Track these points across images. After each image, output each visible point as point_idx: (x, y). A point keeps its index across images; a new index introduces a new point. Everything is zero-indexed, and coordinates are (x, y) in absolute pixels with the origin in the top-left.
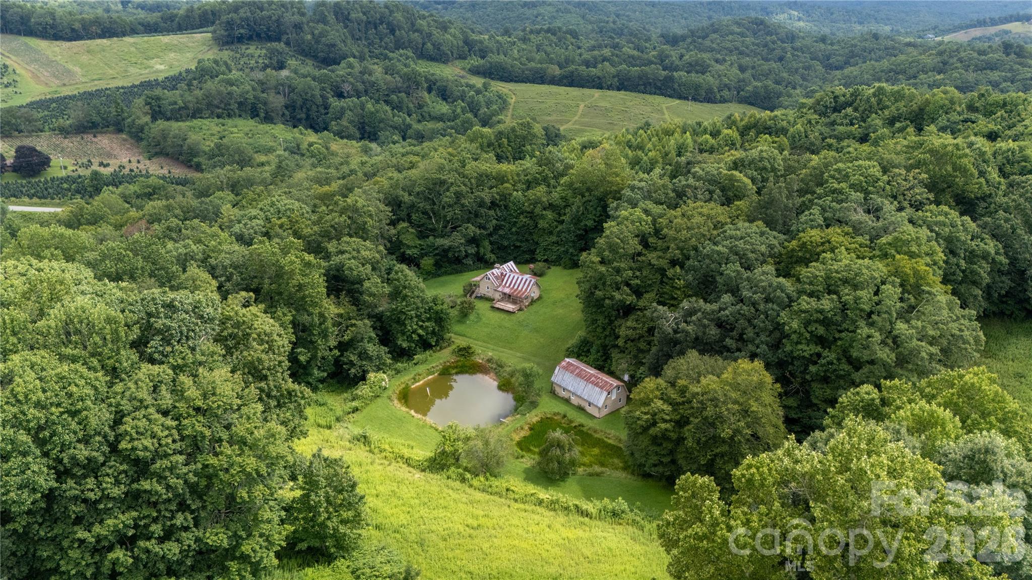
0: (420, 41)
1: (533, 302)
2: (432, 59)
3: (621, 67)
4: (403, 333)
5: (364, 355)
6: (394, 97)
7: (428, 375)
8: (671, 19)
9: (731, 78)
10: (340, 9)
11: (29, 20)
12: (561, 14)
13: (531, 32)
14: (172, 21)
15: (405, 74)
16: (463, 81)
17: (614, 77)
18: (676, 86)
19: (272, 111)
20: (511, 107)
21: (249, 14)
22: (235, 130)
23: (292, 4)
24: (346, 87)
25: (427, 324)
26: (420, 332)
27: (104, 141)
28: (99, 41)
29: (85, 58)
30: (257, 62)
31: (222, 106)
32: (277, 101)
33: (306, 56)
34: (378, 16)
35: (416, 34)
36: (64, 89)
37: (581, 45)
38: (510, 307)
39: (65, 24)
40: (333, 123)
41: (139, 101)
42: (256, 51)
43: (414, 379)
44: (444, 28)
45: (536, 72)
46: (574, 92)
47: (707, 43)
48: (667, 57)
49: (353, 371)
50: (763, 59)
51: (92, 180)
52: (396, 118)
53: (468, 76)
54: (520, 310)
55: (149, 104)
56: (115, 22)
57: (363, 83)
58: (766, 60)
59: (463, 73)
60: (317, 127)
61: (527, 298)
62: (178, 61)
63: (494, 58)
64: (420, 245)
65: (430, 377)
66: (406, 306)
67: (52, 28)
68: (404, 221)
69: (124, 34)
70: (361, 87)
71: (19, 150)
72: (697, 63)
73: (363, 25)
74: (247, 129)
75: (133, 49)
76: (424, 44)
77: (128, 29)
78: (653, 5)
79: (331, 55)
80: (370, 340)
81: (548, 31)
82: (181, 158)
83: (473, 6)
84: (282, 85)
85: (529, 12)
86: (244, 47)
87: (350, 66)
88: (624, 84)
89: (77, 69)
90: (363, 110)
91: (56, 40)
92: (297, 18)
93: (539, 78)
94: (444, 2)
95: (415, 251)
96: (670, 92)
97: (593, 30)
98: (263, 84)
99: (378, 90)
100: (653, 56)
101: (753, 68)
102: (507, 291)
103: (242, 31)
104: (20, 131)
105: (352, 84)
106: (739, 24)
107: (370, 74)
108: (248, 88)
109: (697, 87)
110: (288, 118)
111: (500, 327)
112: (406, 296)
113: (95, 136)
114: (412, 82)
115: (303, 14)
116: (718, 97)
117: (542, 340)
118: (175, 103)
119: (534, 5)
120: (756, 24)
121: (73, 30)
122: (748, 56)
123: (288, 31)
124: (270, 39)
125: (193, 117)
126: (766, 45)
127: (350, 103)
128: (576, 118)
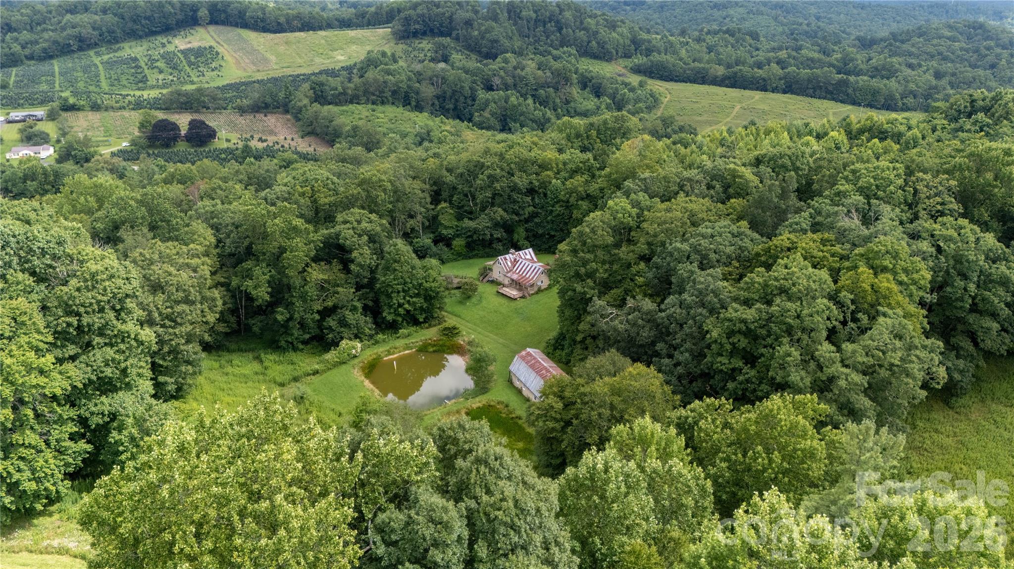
0: (585, 39)
1: (539, 291)
2: (595, 57)
3: (790, 69)
4: (390, 307)
5: (343, 323)
6: (542, 92)
7: (405, 349)
8: (881, 21)
9: (921, 84)
10: (513, 7)
11: (245, 15)
12: (751, 16)
13: (709, 33)
14: (364, 17)
15: (556, 70)
16: (620, 79)
17: (780, 79)
18: (850, 91)
19: (423, 101)
20: (663, 106)
21: (425, 11)
22: (382, 115)
23: (468, 3)
24: (497, 81)
25: (414, 299)
26: (406, 306)
27: (272, 120)
28: (297, 34)
29: (282, 49)
30: (425, 56)
31: (377, 93)
32: (428, 91)
33: (472, 51)
34: (548, 14)
35: (583, 32)
36: (258, 74)
37: (759, 46)
38: (513, 293)
39: (273, 18)
40: (476, 114)
41: (306, 86)
42: (426, 45)
43: (388, 351)
44: (613, 26)
45: (698, 72)
46: (734, 93)
47: (906, 47)
48: (852, 60)
49: (330, 336)
50: (970, 66)
51: (243, 152)
52: (537, 112)
53: (629, 74)
54: (523, 297)
55: (314, 88)
56: (314, 18)
57: (514, 77)
58: (974, 66)
59: (623, 71)
60: (463, 117)
61: (532, 285)
62: (358, 52)
63: (656, 57)
64: (457, 226)
65: (407, 352)
66: (394, 279)
67: (262, 21)
68: (445, 201)
69: (321, 29)
70: (510, 80)
71: (192, 123)
72: (884, 68)
73: (532, 23)
74: (392, 115)
75: (323, 41)
76: (589, 42)
77: (324, 24)
78: (863, 7)
79: (493, 51)
80: (354, 309)
81: (727, 32)
82: (327, 138)
83: (662, 7)
84: (437, 77)
85: (717, 14)
86: (417, 41)
87: (506, 61)
88: (791, 87)
89: (273, 58)
90: (506, 102)
91: (264, 32)
92: (469, 15)
93: (701, 78)
94: (634, 3)
95: (450, 231)
96: (842, 96)
97: (783, 33)
98: (421, 75)
99: (526, 85)
100: (837, 59)
101: (954, 74)
102: (515, 277)
103: (417, 26)
104: (208, 108)
105: (502, 78)
106: (950, 27)
107: (522, 69)
108: (404, 77)
109: (875, 93)
110: (437, 108)
111: (496, 312)
112: (396, 270)
113: (265, 116)
114: (561, 79)
115: (476, 12)
116: (900, 104)
117: (529, 329)
118: (336, 89)
119: (725, 6)
120: (974, 28)
121: (279, 24)
122: (953, 61)
123: (458, 27)
124: (442, 34)
125: (351, 102)
126: (977, 51)
127: (496, 97)
128: (728, 119)
